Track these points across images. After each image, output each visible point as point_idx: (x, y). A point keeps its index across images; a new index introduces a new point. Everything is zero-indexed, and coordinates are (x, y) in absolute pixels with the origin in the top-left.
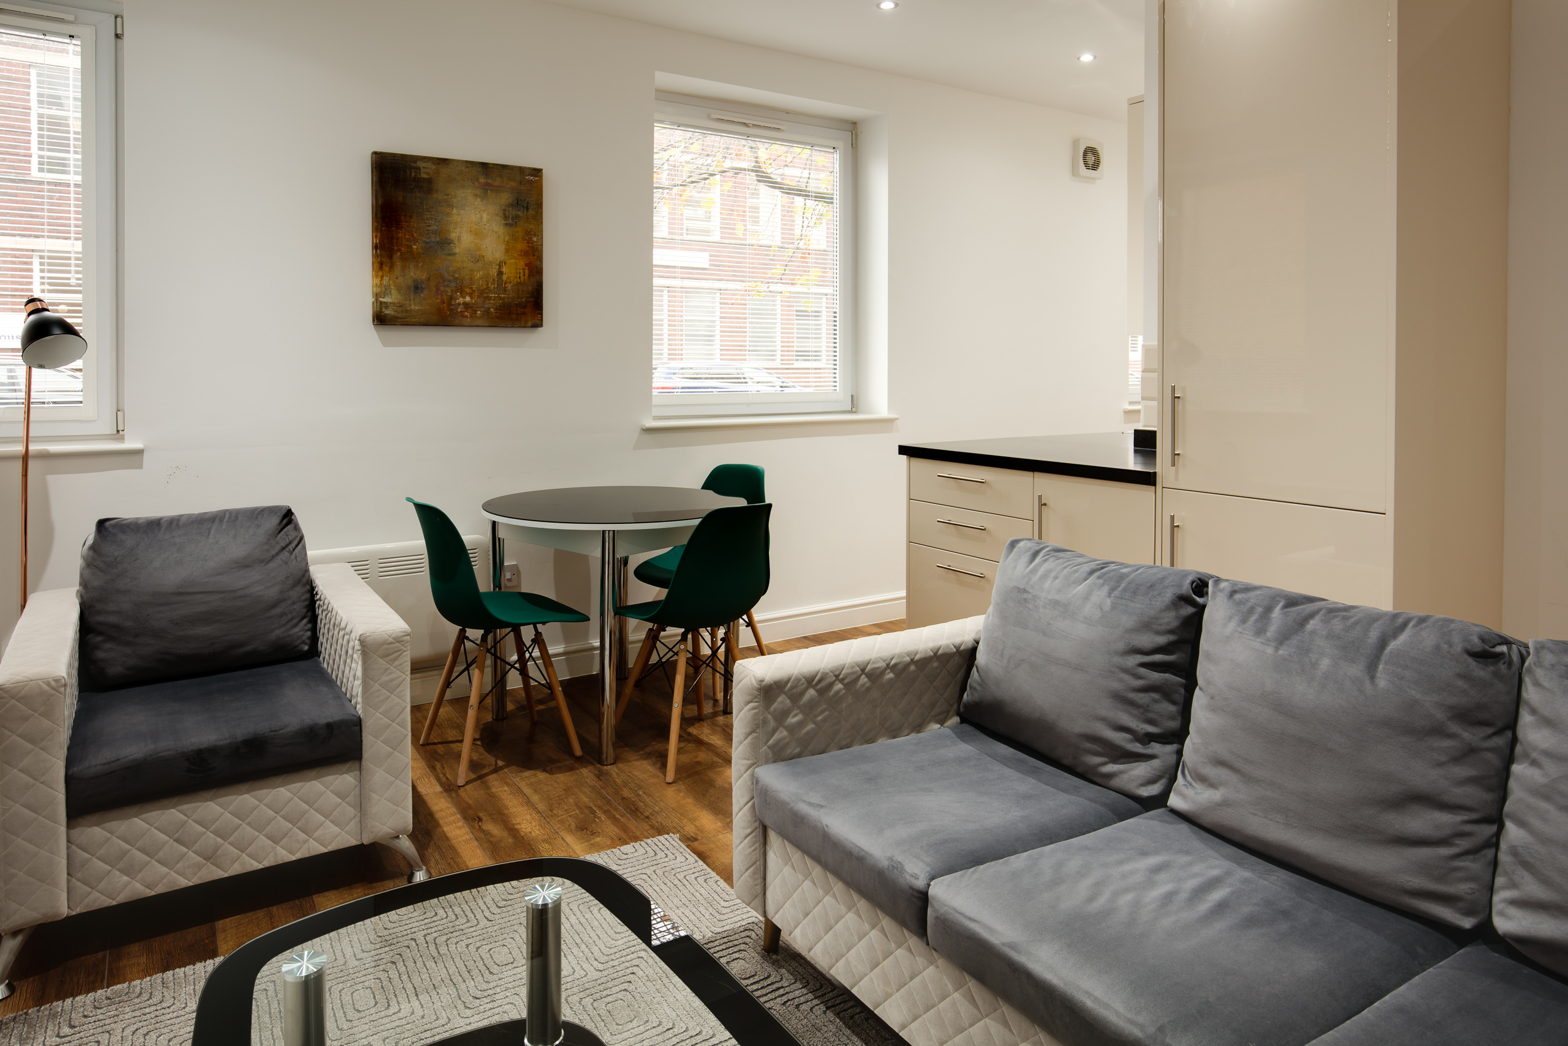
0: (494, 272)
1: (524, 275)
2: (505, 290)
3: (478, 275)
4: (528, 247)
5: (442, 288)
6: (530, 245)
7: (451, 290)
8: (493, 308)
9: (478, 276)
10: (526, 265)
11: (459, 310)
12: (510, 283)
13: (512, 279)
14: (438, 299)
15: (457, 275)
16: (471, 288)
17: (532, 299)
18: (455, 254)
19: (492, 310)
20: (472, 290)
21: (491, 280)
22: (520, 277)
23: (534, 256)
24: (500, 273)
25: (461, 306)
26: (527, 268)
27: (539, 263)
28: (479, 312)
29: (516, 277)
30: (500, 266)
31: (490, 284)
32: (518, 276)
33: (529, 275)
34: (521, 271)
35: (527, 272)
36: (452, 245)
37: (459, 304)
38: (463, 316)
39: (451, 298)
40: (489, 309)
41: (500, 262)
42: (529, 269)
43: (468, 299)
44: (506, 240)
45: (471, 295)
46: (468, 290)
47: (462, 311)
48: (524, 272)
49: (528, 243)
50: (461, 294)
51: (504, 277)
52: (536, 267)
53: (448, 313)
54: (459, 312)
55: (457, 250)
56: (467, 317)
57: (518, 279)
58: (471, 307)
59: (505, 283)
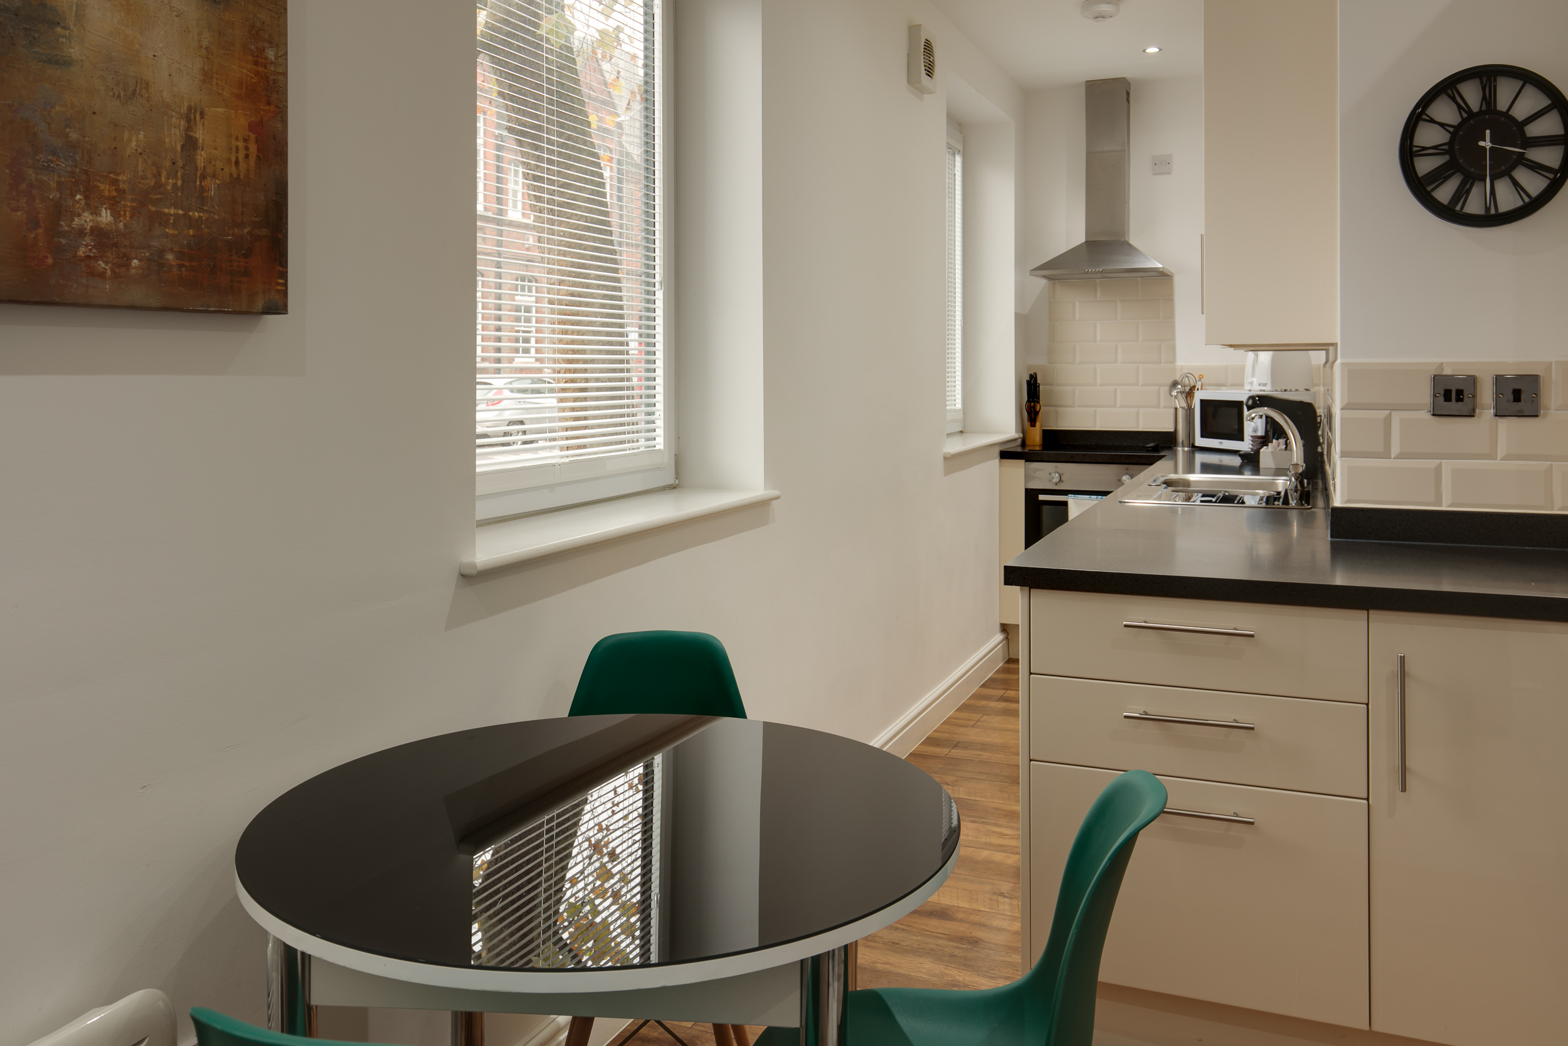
0: (174, 137)
1: (247, 156)
2: (202, 196)
3: (134, 141)
4: (257, 73)
5: (31, 174)
6: (261, 69)
7: (59, 183)
8: (171, 250)
9: (134, 144)
10: (252, 127)
11: (81, 252)
12: (214, 176)
13: (219, 164)
14: (16, 210)
15: (74, 136)
16: (115, 182)
17: (264, 232)
18: (67, 63)
19: (170, 257)
20: (118, 190)
21: (168, 164)
22: (237, 163)
23: (269, 103)
24: (190, 144)
25: (87, 240)
26: (253, 136)
27: (279, 126)
28: (135, 262)
29: (229, 160)
30: (189, 121)
31: (164, 174)
32: (233, 159)
33: (258, 157)
34: (241, 144)
35: (253, 148)
36: (59, 30)
37: (81, 232)
38: (92, 273)
39: (59, 211)
40: (162, 252)
41: (189, 108)
42: (257, 141)
43: (106, 217)
44: (205, 43)
45: (114, 204)
46: (106, 188)
47: (88, 257)
48: (247, 148)
49: (256, 63)
50: (87, 197)
51: (201, 158)
52: (275, 138)
53: (50, 261)
54: (81, 260)
55: (74, 52)
56: (102, 275)
57: (234, 168)
58: (115, 245)
59: (203, 177)
